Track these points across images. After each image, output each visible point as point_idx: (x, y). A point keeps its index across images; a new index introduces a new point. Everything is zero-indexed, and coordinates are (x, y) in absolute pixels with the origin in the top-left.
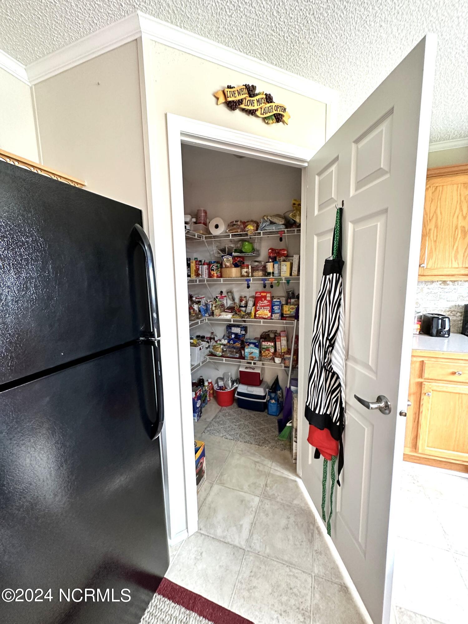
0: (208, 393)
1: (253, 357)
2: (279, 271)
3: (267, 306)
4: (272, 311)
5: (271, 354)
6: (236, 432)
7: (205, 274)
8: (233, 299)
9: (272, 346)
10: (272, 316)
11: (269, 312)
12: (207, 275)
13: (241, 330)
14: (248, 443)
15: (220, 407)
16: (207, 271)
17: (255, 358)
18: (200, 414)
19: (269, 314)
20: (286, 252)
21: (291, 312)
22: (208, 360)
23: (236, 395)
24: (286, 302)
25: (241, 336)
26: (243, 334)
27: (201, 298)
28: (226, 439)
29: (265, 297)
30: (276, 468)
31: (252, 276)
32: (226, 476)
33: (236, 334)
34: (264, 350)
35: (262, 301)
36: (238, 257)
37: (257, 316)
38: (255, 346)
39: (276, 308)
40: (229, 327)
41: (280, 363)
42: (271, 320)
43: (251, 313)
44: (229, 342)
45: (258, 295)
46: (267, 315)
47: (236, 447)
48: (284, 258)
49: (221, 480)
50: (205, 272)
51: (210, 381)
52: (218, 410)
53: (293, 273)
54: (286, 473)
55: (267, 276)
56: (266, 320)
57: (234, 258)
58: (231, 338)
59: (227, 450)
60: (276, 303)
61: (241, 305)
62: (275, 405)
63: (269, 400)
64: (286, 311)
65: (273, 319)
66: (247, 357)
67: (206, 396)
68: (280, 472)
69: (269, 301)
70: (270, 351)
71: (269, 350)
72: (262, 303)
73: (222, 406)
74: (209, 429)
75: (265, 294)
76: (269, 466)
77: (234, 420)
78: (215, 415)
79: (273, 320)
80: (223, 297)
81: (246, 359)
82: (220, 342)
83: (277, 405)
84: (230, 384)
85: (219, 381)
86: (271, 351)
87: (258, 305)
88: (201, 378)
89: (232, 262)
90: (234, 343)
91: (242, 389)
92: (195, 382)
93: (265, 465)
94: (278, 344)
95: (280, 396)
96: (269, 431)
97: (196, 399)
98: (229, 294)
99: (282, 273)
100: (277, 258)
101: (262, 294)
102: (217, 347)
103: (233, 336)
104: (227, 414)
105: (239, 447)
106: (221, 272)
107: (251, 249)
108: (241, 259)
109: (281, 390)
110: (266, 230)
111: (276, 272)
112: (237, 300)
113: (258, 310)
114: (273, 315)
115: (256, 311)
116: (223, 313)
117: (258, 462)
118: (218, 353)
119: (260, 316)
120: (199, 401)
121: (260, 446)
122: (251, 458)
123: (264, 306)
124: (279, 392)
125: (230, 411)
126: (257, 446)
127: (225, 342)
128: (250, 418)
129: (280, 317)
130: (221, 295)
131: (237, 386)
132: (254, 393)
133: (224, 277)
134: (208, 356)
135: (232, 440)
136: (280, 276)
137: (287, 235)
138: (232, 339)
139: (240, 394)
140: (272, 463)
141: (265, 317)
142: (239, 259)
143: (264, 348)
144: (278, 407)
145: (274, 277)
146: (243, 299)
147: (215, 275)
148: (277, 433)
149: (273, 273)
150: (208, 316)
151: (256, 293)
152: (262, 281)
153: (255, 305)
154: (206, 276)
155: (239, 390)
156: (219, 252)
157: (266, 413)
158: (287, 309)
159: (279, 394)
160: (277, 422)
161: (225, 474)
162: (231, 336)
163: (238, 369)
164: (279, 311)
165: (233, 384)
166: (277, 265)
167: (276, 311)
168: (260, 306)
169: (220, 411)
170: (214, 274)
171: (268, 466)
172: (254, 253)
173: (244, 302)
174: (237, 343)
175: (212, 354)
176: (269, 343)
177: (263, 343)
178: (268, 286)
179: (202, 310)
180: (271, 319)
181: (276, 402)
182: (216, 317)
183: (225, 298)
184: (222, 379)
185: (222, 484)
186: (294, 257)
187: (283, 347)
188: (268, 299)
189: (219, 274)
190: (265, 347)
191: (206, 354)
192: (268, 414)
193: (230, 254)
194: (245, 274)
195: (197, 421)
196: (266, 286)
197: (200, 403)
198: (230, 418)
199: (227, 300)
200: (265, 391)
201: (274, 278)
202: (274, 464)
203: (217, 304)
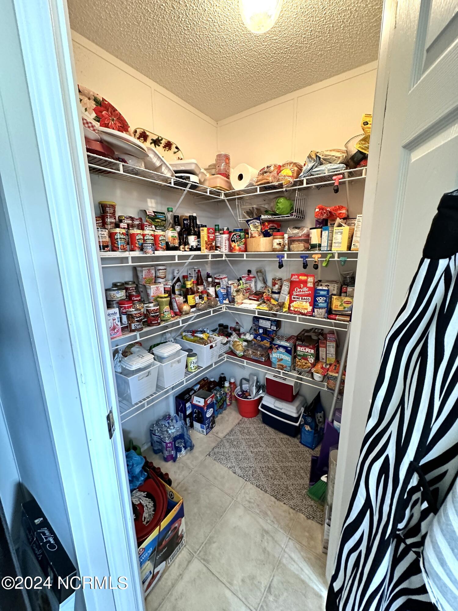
0: (228, 396)
1: (282, 366)
2: (330, 242)
3: (308, 295)
4: (314, 304)
5: (310, 364)
6: (250, 465)
7: (224, 247)
8: (265, 282)
9: (312, 354)
10: (313, 311)
11: (310, 306)
12: (227, 248)
13: (271, 325)
14: (261, 489)
15: (241, 417)
16: (227, 242)
17: (286, 367)
18: (212, 425)
19: (310, 308)
20: (344, 211)
21: (345, 308)
22: (226, 359)
23: (260, 408)
24: (339, 292)
25: (272, 332)
26: (274, 330)
27: (221, 279)
28: (235, 473)
29: (305, 282)
30: (293, 555)
31: (289, 250)
32: (214, 545)
33: (265, 329)
34: (299, 358)
35: (300, 288)
36: (270, 221)
37: (292, 309)
38: (286, 351)
39: (320, 300)
40: (256, 319)
41: (322, 381)
42: (312, 318)
43: (284, 303)
44: (255, 338)
45: (295, 278)
46: (307, 309)
47: (243, 491)
48: (341, 220)
49: (205, 554)
50: (224, 244)
51: (232, 381)
52: (237, 421)
53: (352, 246)
54: (307, 572)
55: (309, 250)
56: (304, 317)
57: (263, 223)
58: (258, 333)
59: (228, 495)
60: (322, 293)
61: (274, 290)
62: (311, 434)
63: (303, 425)
64: (336, 306)
65: (314, 317)
66: (275, 365)
67: (225, 400)
68: (297, 564)
69: (310, 289)
70: (308, 361)
71: (306, 359)
72: (300, 291)
73: (243, 416)
74: (216, 450)
75: (306, 278)
76: (283, 546)
77: (252, 443)
78: (230, 429)
79: (316, 318)
80: (251, 277)
81: (273, 366)
82: (244, 337)
83: (315, 434)
84: (254, 392)
85: (244, 381)
86: (310, 361)
87: (295, 293)
88: (222, 376)
89: (259, 230)
90: (262, 341)
91: (269, 401)
92: (214, 381)
93: (276, 542)
94: (322, 351)
95: (321, 420)
96: (295, 475)
97: (206, 408)
98: (259, 274)
99: (333, 245)
100: (329, 221)
101: (300, 277)
102: (238, 343)
103: (261, 331)
104: (246, 431)
105: (247, 494)
106: (245, 244)
107: (289, 209)
108: (275, 225)
109: (323, 412)
110: (313, 175)
111: (324, 244)
112: (270, 283)
113: (294, 301)
114: (316, 310)
115: (291, 301)
116: (247, 301)
117: (267, 532)
118: (238, 352)
119: (296, 310)
120: (212, 409)
121: (278, 500)
122: (260, 520)
123: (302, 296)
124: (319, 415)
125: (251, 426)
126: (273, 499)
127: (249, 337)
128: (274, 444)
129: (326, 315)
130: (248, 275)
131: (262, 395)
132: (283, 411)
133: (250, 251)
134: (226, 354)
135: (241, 476)
136: (331, 251)
137: (349, 181)
138: (260, 335)
139: (264, 407)
140: (288, 541)
141: (303, 311)
142: (271, 225)
143: (299, 356)
144: (314, 437)
145: (321, 252)
146: (277, 282)
147: (237, 248)
148: (307, 480)
149: (320, 245)
150: (228, 302)
151: (292, 275)
152: (301, 257)
153: (290, 293)
154: (226, 250)
155: (264, 402)
156: (244, 215)
157: (298, 439)
158: (339, 303)
159: (319, 418)
160: (310, 459)
161: (214, 542)
162: (259, 331)
163: (265, 376)
164: (325, 305)
165: (258, 391)
166: (327, 232)
167: (320, 305)
168: (296, 295)
169: (239, 424)
170: (235, 246)
171: (280, 546)
172: (292, 215)
173: (277, 286)
174: (265, 341)
175: (232, 352)
176: (307, 350)
177: (299, 348)
178: (310, 267)
179: (220, 295)
180: (312, 316)
181: (314, 431)
182: (236, 306)
183: (253, 279)
184: (248, 380)
185: (205, 561)
186: (358, 218)
187: (329, 356)
188: (310, 285)
189: (242, 246)
190: (302, 354)
191: (224, 351)
192: (301, 442)
193: (258, 218)
194: (278, 247)
195: (207, 434)
196: (307, 265)
197: (212, 412)
198: (248, 437)
199: (256, 282)
200: (298, 411)
201: (320, 254)
202: (291, 543)
203: (240, 287)
